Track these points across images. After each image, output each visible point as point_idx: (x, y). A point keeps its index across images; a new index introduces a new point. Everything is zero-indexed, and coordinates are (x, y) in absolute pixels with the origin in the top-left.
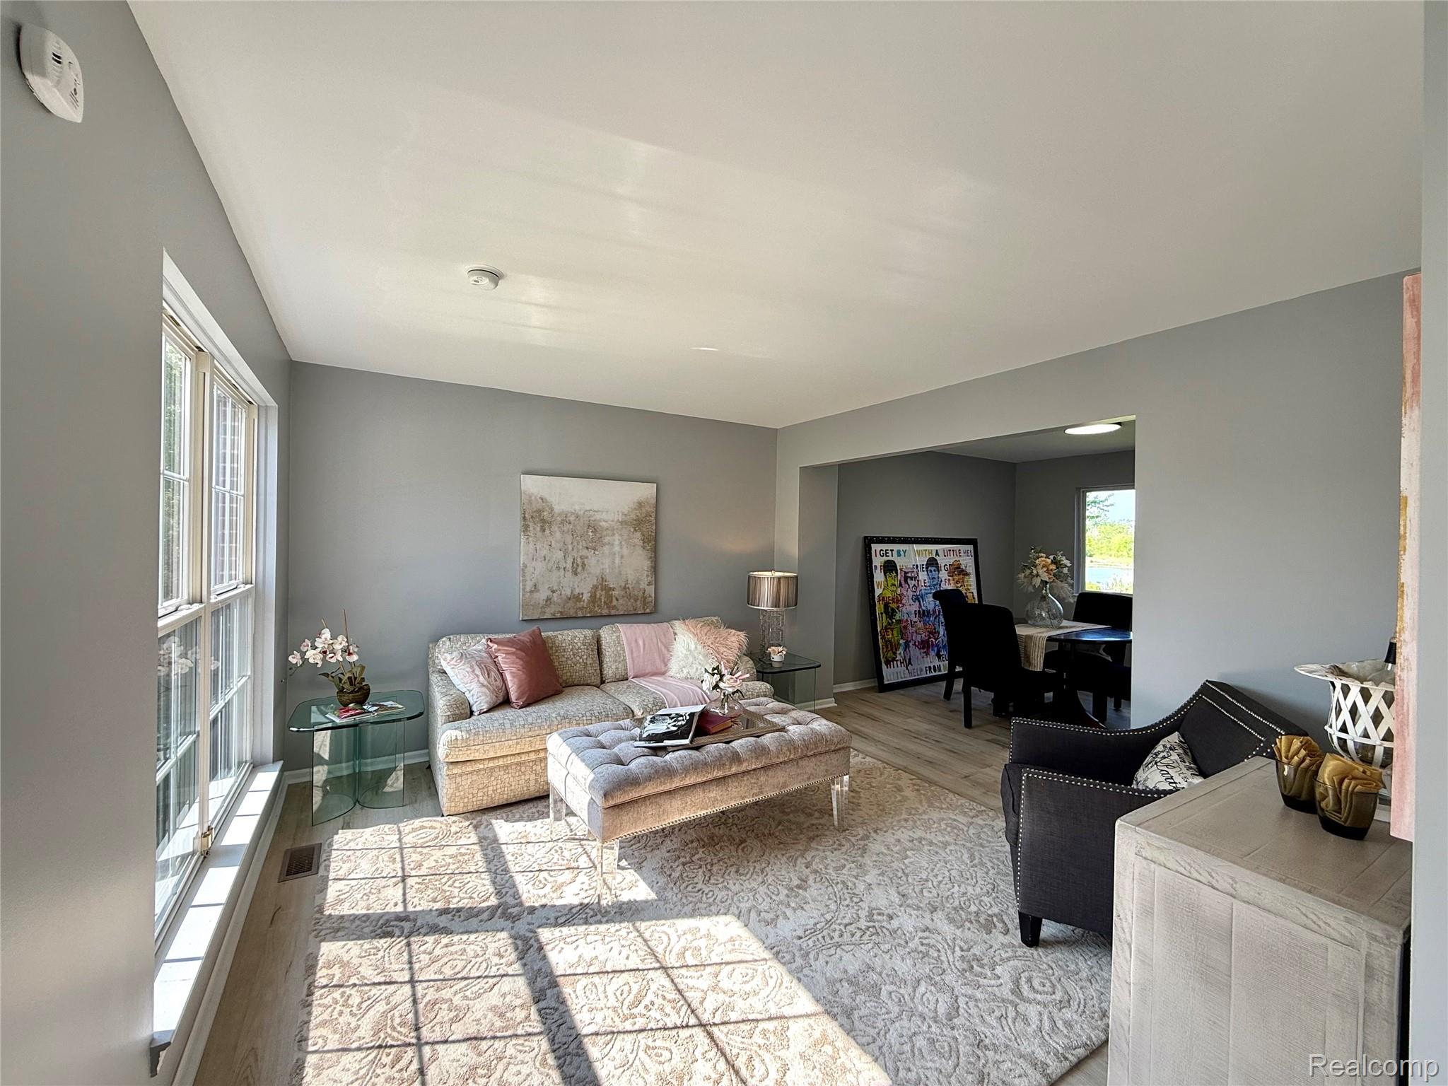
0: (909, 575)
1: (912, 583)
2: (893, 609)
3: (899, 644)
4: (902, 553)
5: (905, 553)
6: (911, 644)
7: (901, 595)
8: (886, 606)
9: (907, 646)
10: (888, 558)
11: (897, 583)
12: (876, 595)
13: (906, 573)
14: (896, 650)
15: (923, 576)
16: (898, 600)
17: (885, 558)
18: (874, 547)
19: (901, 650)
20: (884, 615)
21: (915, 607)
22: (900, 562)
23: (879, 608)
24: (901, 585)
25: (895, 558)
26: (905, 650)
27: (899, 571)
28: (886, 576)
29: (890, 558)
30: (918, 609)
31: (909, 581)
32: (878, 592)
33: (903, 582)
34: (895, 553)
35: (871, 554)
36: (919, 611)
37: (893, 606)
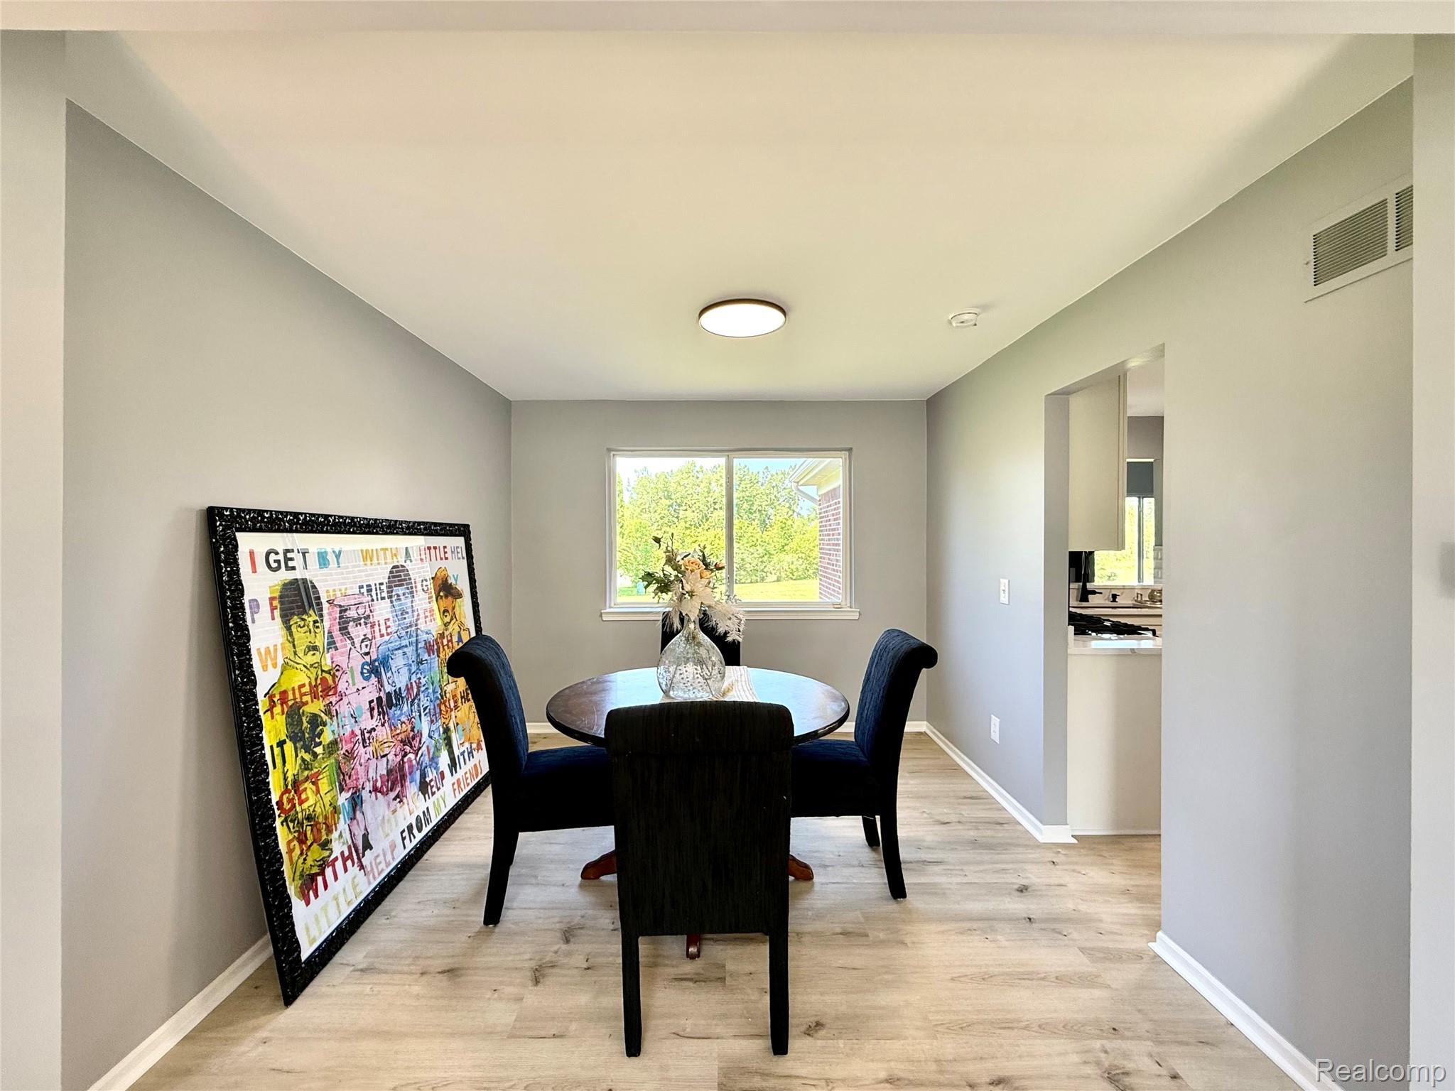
0: (352, 613)
1: (358, 632)
2: (315, 721)
3: (336, 810)
4: (331, 558)
5: (338, 556)
6: (365, 794)
7: (335, 671)
8: (294, 715)
9: (356, 802)
10: (290, 576)
11: (321, 641)
12: (261, 690)
13: (343, 610)
14: (329, 831)
15: (382, 610)
16: (325, 687)
17: (284, 576)
18: (247, 542)
19: (342, 825)
20: (289, 747)
21: (370, 693)
22: (328, 584)
23: (273, 729)
24: (332, 644)
25: (310, 572)
26: (353, 818)
27: (325, 606)
28: (289, 628)
29: (297, 575)
30: (374, 696)
31: (351, 628)
32: (265, 679)
33: (336, 633)
34: (312, 560)
35: (235, 563)
36: (379, 699)
37: (315, 707)
